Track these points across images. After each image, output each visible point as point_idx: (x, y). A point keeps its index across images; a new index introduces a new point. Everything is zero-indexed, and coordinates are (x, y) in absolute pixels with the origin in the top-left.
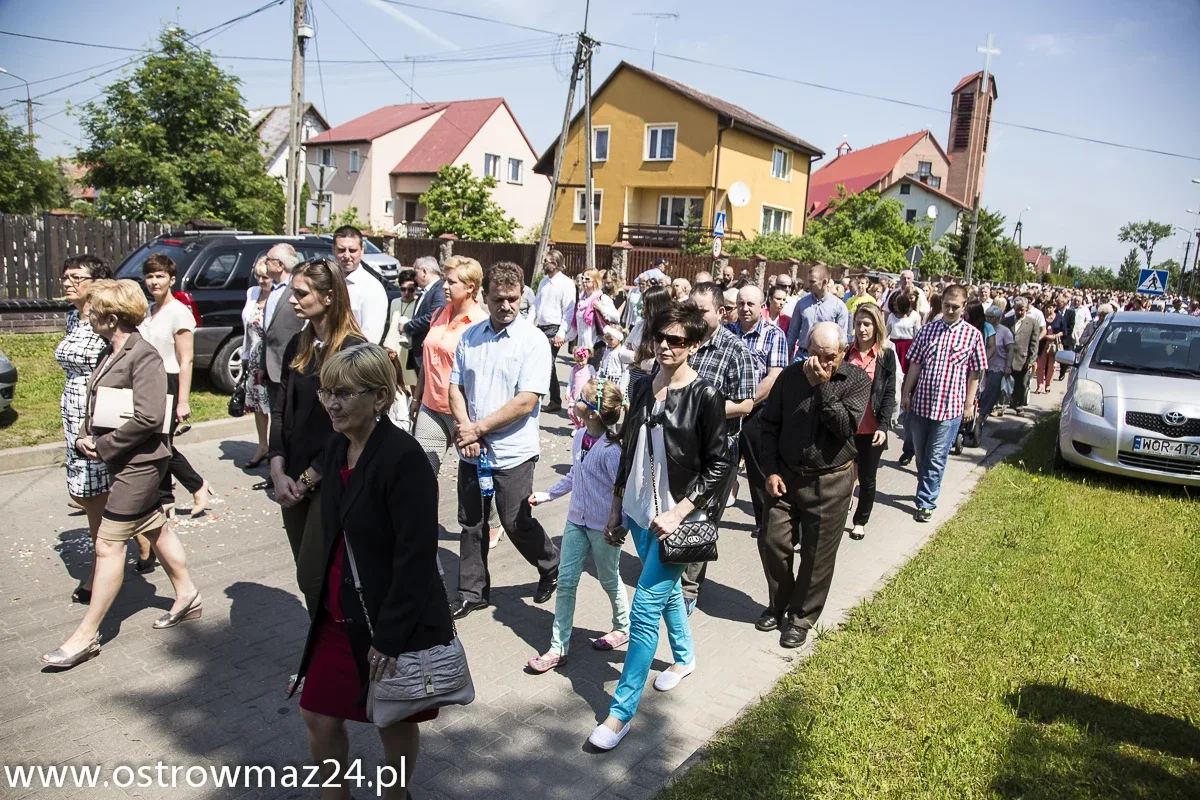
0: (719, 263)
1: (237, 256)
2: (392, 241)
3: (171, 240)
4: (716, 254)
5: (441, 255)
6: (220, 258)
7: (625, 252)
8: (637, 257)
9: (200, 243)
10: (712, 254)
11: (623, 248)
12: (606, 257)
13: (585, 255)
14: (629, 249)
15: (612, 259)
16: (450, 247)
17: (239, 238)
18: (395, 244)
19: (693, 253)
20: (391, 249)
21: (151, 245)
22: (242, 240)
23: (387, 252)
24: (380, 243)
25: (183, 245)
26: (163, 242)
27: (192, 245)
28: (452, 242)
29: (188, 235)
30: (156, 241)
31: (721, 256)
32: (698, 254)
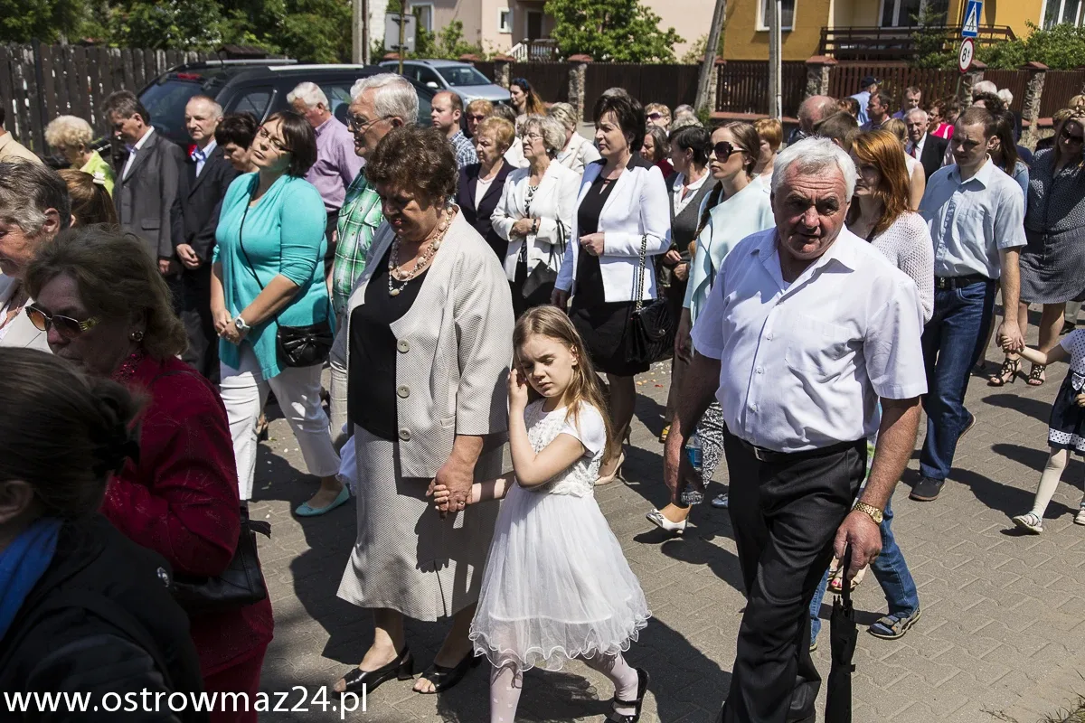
0: (970, 77)
1: (271, 93)
2: (507, 66)
3: (187, 74)
4: (964, 65)
5: (571, 85)
6: (250, 96)
7: (825, 70)
8: (844, 76)
9: (223, 76)
10: (958, 66)
11: (820, 65)
12: (799, 77)
13: (768, 77)
14: (829, 65)
15: (807, 81)
16: (582, 73)
17: (272, 68)
18: (510, 71)
19: (928, 67)
20: (505, 79)
21: (162, 81)
22: (278, 71)
23: (500, 83)
24: (490, 70)
25: (201, 81)
26: (177, 77)
27: (211, 80)
28: (585, 66)
29: (211, 66)
30: (167, 75)
31: (972, 68)
32: (938, 66)
